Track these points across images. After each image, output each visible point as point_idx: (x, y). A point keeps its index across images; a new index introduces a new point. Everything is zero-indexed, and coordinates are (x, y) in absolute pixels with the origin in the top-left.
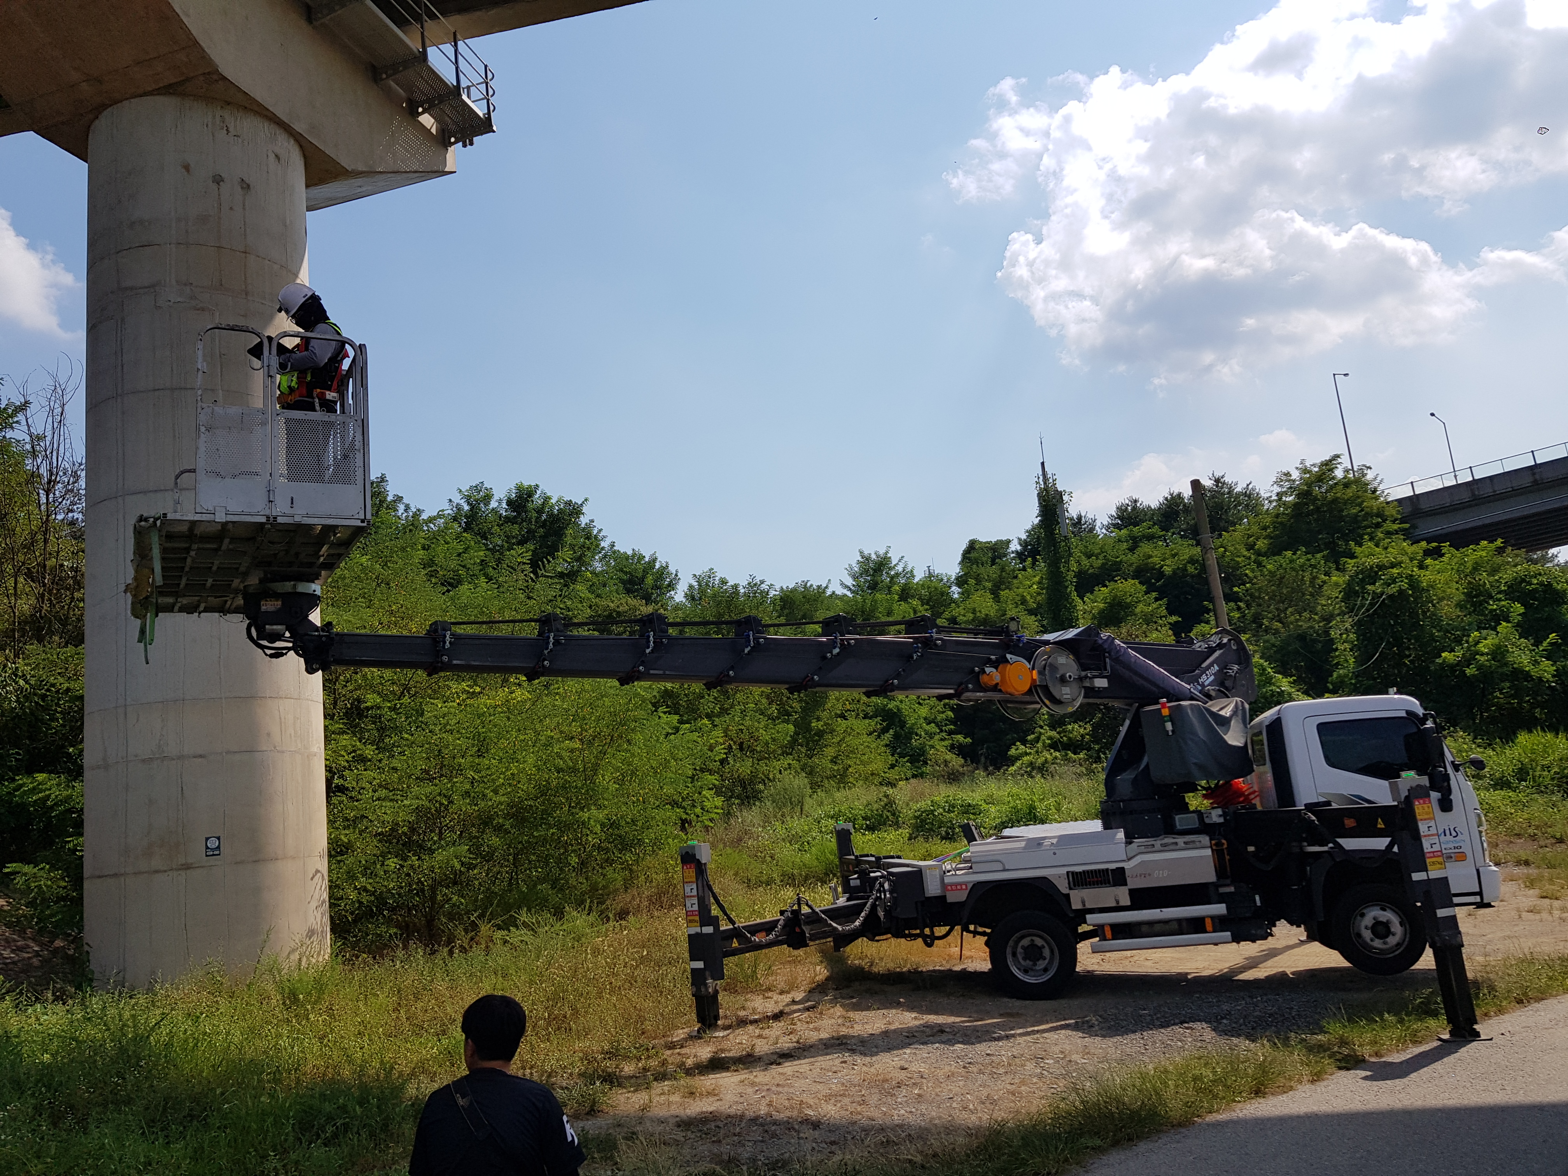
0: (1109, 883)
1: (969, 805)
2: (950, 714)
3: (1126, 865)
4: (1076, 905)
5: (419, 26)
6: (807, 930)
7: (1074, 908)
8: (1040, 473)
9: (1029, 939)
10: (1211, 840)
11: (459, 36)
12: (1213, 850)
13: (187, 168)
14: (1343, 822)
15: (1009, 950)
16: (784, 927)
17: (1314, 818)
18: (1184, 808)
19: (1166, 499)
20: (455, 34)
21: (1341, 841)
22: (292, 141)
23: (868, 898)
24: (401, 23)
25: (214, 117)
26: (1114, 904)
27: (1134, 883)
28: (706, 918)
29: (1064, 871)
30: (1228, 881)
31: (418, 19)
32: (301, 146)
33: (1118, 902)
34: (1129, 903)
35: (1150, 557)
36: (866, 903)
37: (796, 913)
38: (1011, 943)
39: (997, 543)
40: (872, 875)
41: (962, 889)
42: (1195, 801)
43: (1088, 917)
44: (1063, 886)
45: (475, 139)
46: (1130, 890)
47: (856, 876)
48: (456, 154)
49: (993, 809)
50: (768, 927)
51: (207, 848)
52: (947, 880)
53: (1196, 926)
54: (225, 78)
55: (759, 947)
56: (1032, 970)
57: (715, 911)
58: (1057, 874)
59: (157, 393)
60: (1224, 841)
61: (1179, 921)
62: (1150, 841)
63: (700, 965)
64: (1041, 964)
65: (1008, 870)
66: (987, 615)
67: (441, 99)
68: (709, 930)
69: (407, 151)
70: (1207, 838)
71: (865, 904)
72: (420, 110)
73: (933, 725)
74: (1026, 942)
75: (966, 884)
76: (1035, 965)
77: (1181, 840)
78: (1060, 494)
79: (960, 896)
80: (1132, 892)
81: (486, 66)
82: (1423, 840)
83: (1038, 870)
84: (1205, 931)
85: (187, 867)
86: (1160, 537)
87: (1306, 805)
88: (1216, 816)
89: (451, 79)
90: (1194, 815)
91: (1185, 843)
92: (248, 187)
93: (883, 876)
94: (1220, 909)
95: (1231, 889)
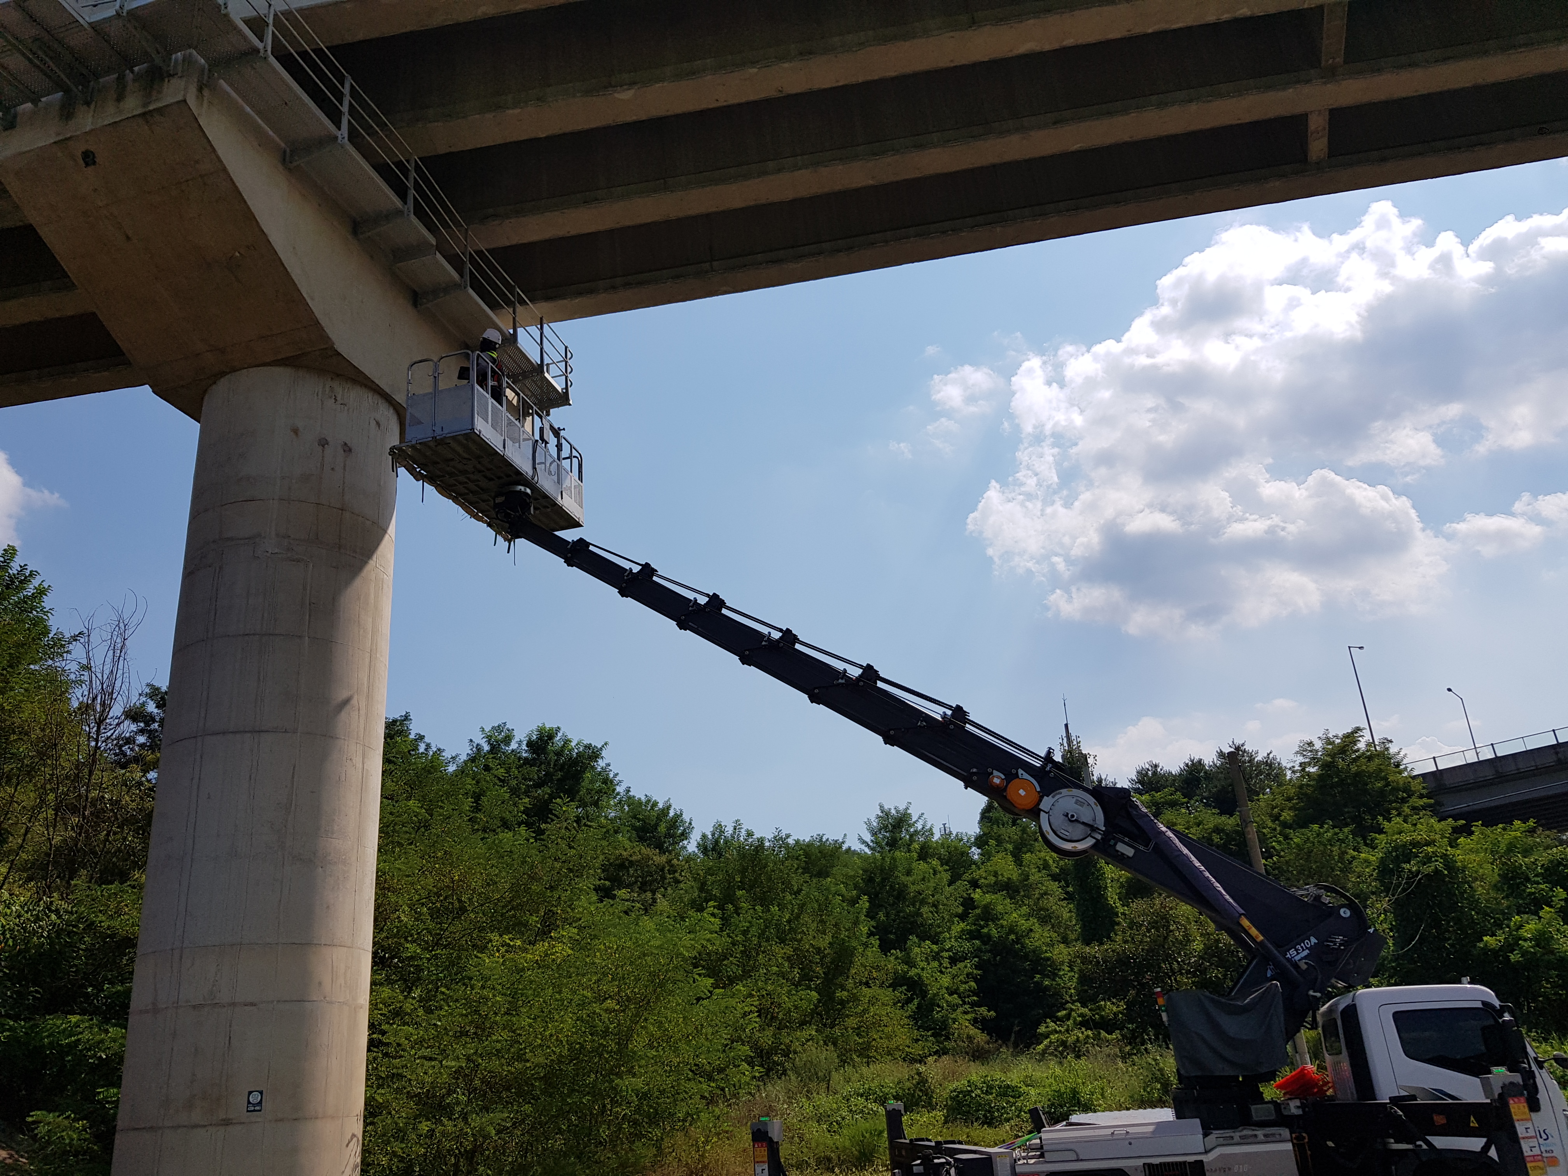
1: (1008, 1087)
2: (973, 984)
3: (1205, 1158)
5: (511, 310)
8: (1064, 735)
10: (1291, 1133)
11: (544, 321)
12: (1293, 1144)
13: (296, 431)
14: (1432, 1119)
17: (1402, 1113)
18: (1259, 1098)
19: (1187, 765)
20: (541, 319)
21: (1432, 1139)
22: (392, 410)
24: (494, 306)
25: (324, 387)
29: (1140, 1162)
31: (510, 303)
32: (398, 414)
40: (936, 1161)
42: (1269, 1092)
45: (551, 411)
47: (919, 1162)
49: (1032, 1092)
51: (249, 1102)
52: (1018, 1170)
54: (339, 354)
58: (1132, 1166)
59: (246, 638)
60: (1304, 1135)
62: (1228, 1133)
65: (1082, 1160)
66: (1009, 879)
67: (525, 375)
70: (1288, 1131)
73: (955, 996)
77: (1260, 1133)
78: (1085, 757)
81: (566, 348)
82: (1522, 1142)
83: (1113, 1161)
85: (227, 1122)
86: (1183, 804)
87: (1390, 1098)
88: (1294, 1107)
89: (535, 358)
90: (1270, 1105)
91: (1265, 1136)
92: (350, 450)
93: (948, 1163)
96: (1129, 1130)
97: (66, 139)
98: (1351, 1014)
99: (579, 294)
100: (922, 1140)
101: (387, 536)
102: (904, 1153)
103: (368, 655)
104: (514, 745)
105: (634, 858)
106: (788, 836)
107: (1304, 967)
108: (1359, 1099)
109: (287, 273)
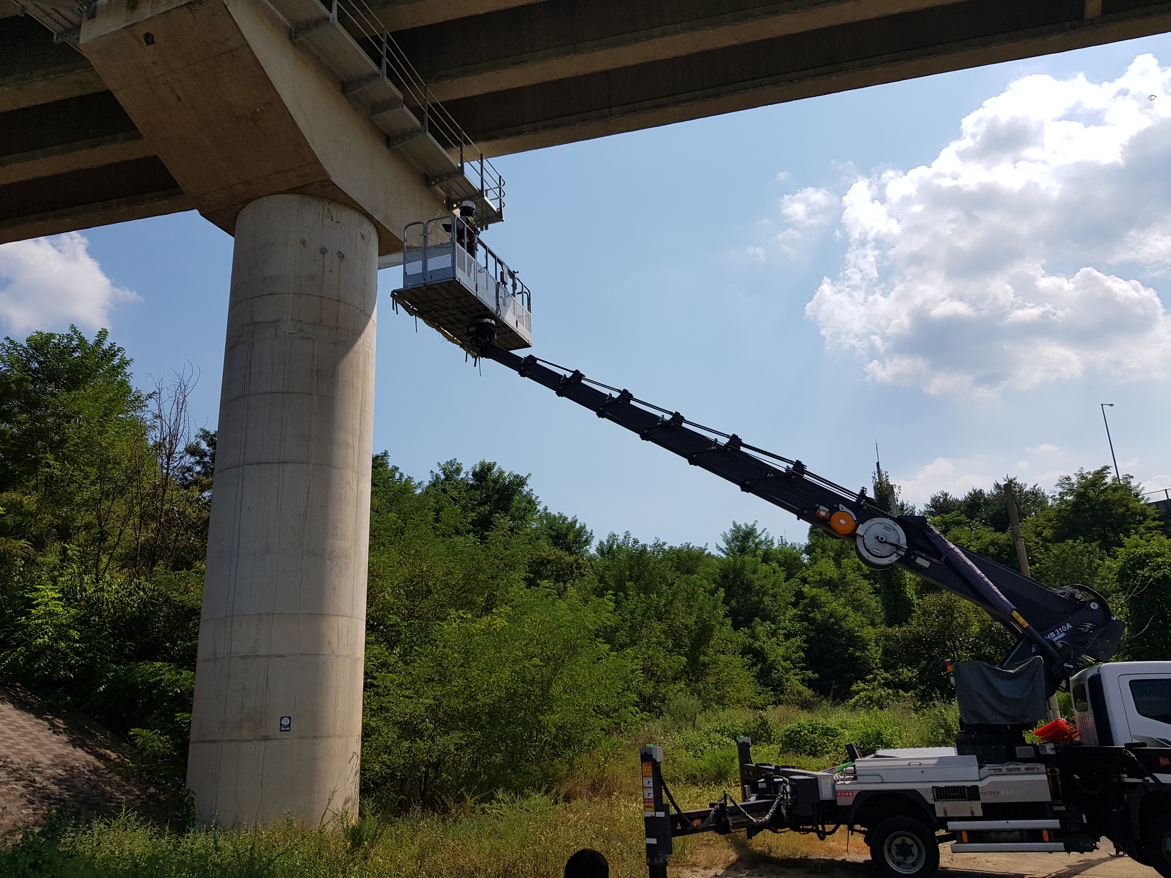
0: (965, 798)
1: (829, 729)
2: (802, 654)
3: (979, 784)
4: (940, 814)
5: (459, 149)
6: (730, 819)
7: (938, 816)
8: (876, 470)
9: (901, 838)
10: (1046, 768)
11: (484, 157)
12: (1048, 776)
13: (303, 243)
14: (1159, 760)
15: (886, 847)
16: (715, 816)
17: (1134, 756)
18: (1022, 741)
19: (970, 494)
20: (482, 155)
21: (1158, 776)
22: (372, 227)
23: (775, 798)
24: (446, 145)
25: (324, 209)
26: (969, 814)
27: (985, 799)
28: (659, 806)
29: (930, 786)
30: (1060, 802)
31: (458, 144)
32: (377, 229)
33: (972, 813)
34: (981, 814)
36: (773, 802)
37: (723, 806)
38: (887, 841)
40: (775, 780)
41: (849, 796)
42: (1030, 737)
43: (949, 823)
44: (929, 798)
45: (489, 225)
46: (982, 804)
47: (763, 780)
49: (847, 733)
50: (703, 815)
52: (837, 788)
53: (1035, 836)
54: (334, 184)
55: (695, 831)
56: (904, 863)
57: (666, 800)
58: (924, 788)
59: (272, 395)
60: (1057, 769)
61: (1021, 831)
62: (998, 766)
63: (654, 841)
64: (910, 860)
65: (886, 783)
66: (831, 577)
68: (661, 814)
70: (1044, 767)
72: (455, 206)
73: (789, 662)
74: (898, 841)
75: (852, 791)
76: (905, 859)
77: (1023, 767)
78: (892, 488)
79: (849, 801)
80: (984, 806)
81: (500, 177)
83: (909, 784)
84: (1042, 841)
85: (266, 739)
86: (966, 523)
87: (1125, 744)
88: (1049, 749)
89: (477, 185)
90: (1031, 747)
91: (1026, 769)
92: (343, 256)
93: (785, 782)
94: (1054, 823)
95: (1063, 808)
96: (922, 762)
97: (133, 25)
98: (1096, 682)
99: (510, 135)
100: (765, 764)
101: (371, 321)
102: (751, 773)
103: (359, 408)
104: (462, 475)
105: (550, 558)
106: (664, 544)
107: (1060, 645)
108: (1100, 744)
109: (295, 124)
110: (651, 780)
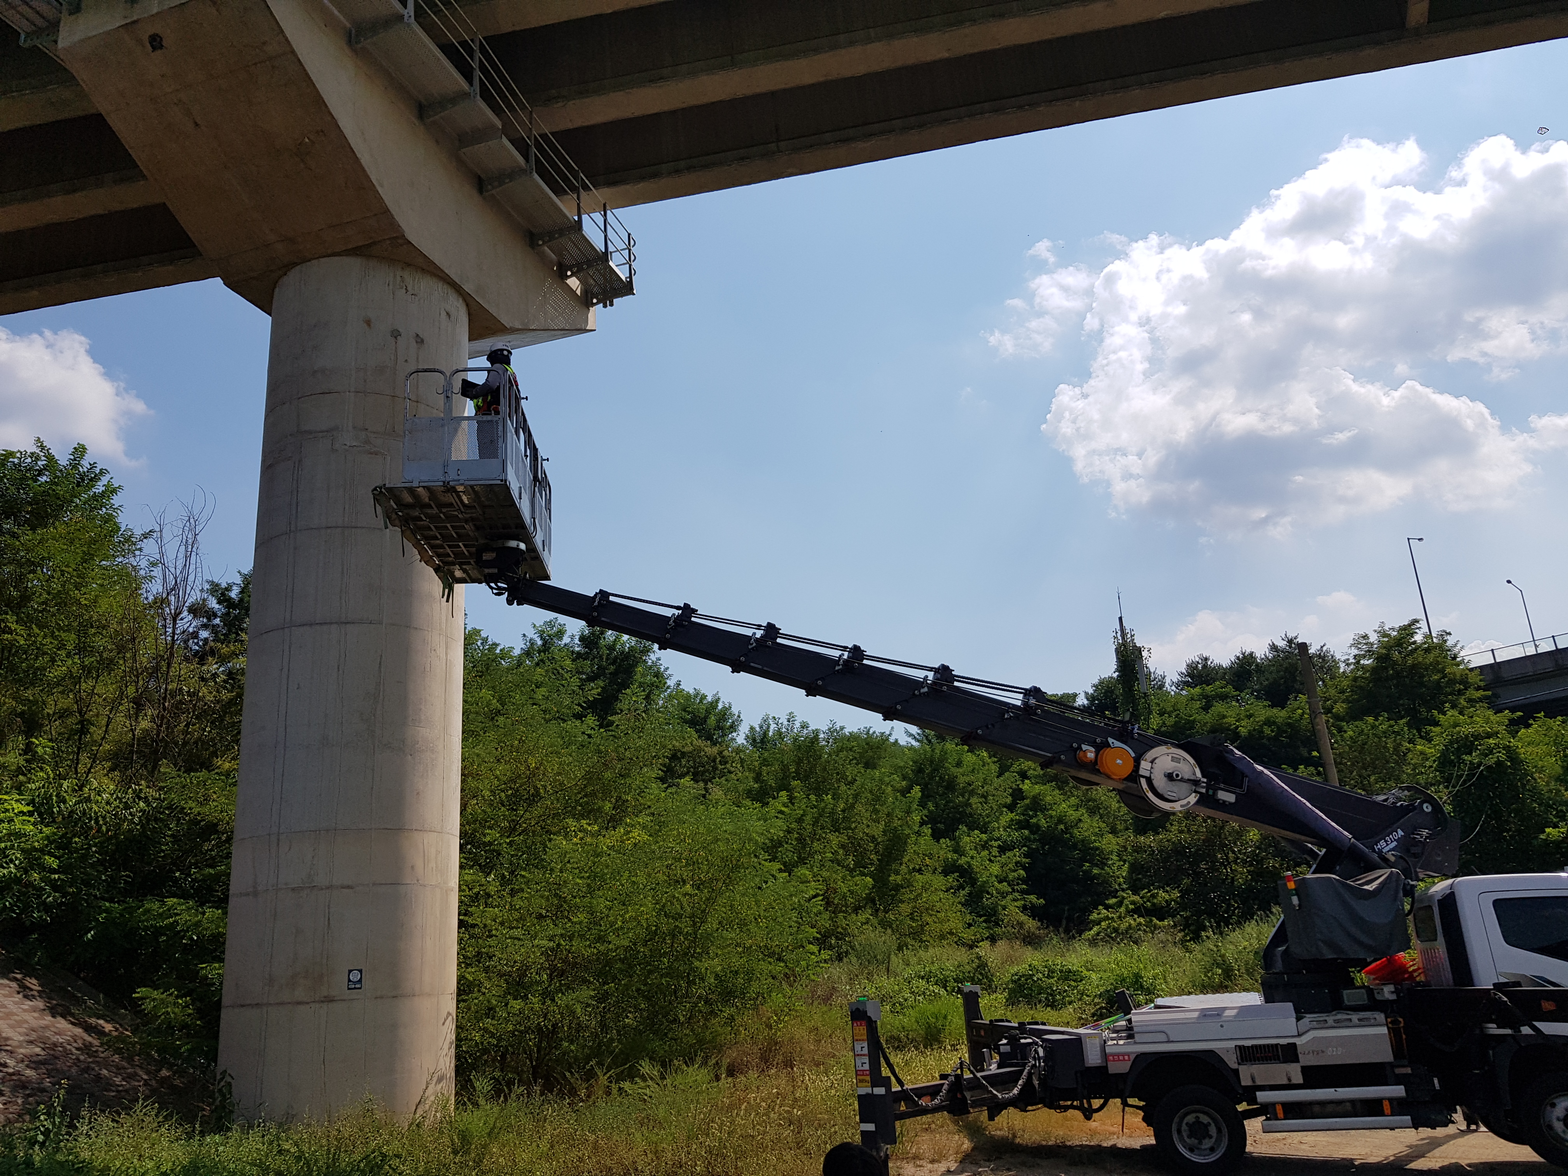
0: (1279, 1059)
1: (1070, 971)
2: (1022, 872)
3: (1298, 1041)
4: (1246, 1081)
5: (575, 196)
6: (968, 1095)
7: (1243, 1084)
8: (1118, 628)
9: (1194, 1115)
10: (1386, 1018)
11: (608, 207)
12: (1388, 1028)
13: (368, 323)
14: (1540, 1005)
15: (1174, 1127)
16: (948, 1091)
17: (1506, 999)
18: (1350, 983)
19: (1238, 658)
20: (605, 205)
21: (1539, 1025)
22: (461, 300)
23: (1024, 1065)
24: (559, 192)
25: (395, 276)
26: (1285, 1081)
27: (1307, 1060)
28: (877, 1080)
29: (1232, 1044)
30: (1406, 1062)
31: (574, 189)
32: (467, 305)
33: (1289, 1080)
34: (1301, 1081)
35: (1224, 717)
37: (959, 1078)
38: (1176, 1120)
39: (1063, 696)
40: (1022, 1041)
41: (1124, 1060)
43: (1259, 1094)
44: (1232, 1061)
45: (615, 300)
46: (1303, 1068)
47: (1004, 1041)
48: (597, 314)
49: (1094, 976)
50: (933, 1091)
51: (349, 981)
52: (1108, 1050)
53: (1372, 1108)
54: (410, 243)
55: (924, 1111)
56: (1198, 1149)
57: (885, 1072)
58: (1225, 1047)
59: (329, 531)
60: (1400, 1019)
61: (1353, 1102)
62: (1323, 1017)
63: (871, 1127)
64: (1207, 1144)
65: (1173, 1042)
67: (589, 263)
68: (880, 1091)
69: (556, 310)
70: (1382, 1016)
71: (1022, 1072)
72: (569, 273)
73: (1005, 884)
74: (1190, 1118)
75: (1128, 1054)
76: (1200, 1143)
77: (1355, 1017)
78: (1139, 650)
79: (1123, 1067)
80: (1305, 1070)
81: (629, 235)
83: (1204, 1043)
84: (1382, 1114)
85: (329, 1000)
86: (1233, 697)
87: (1494, 985)
88: (1388, 992)
89: (600, 246)
90: (1363, 991)
91: (1359, 1020)
92: (422, 341)
93: (1036, 1044)
94: (1399, 1091)
95: (1409, 1070)
96: (1219, 1013)
97: (133, 23)
98: (1449, 902)
99: (642, 178)
100: (1002, 1021)
102: (982, 1033)
104: (566, 640)
105: (686, 750)
106: (842, 728)
108: (1455, 985)
109: (357, 160)
110: (865, 1044)
